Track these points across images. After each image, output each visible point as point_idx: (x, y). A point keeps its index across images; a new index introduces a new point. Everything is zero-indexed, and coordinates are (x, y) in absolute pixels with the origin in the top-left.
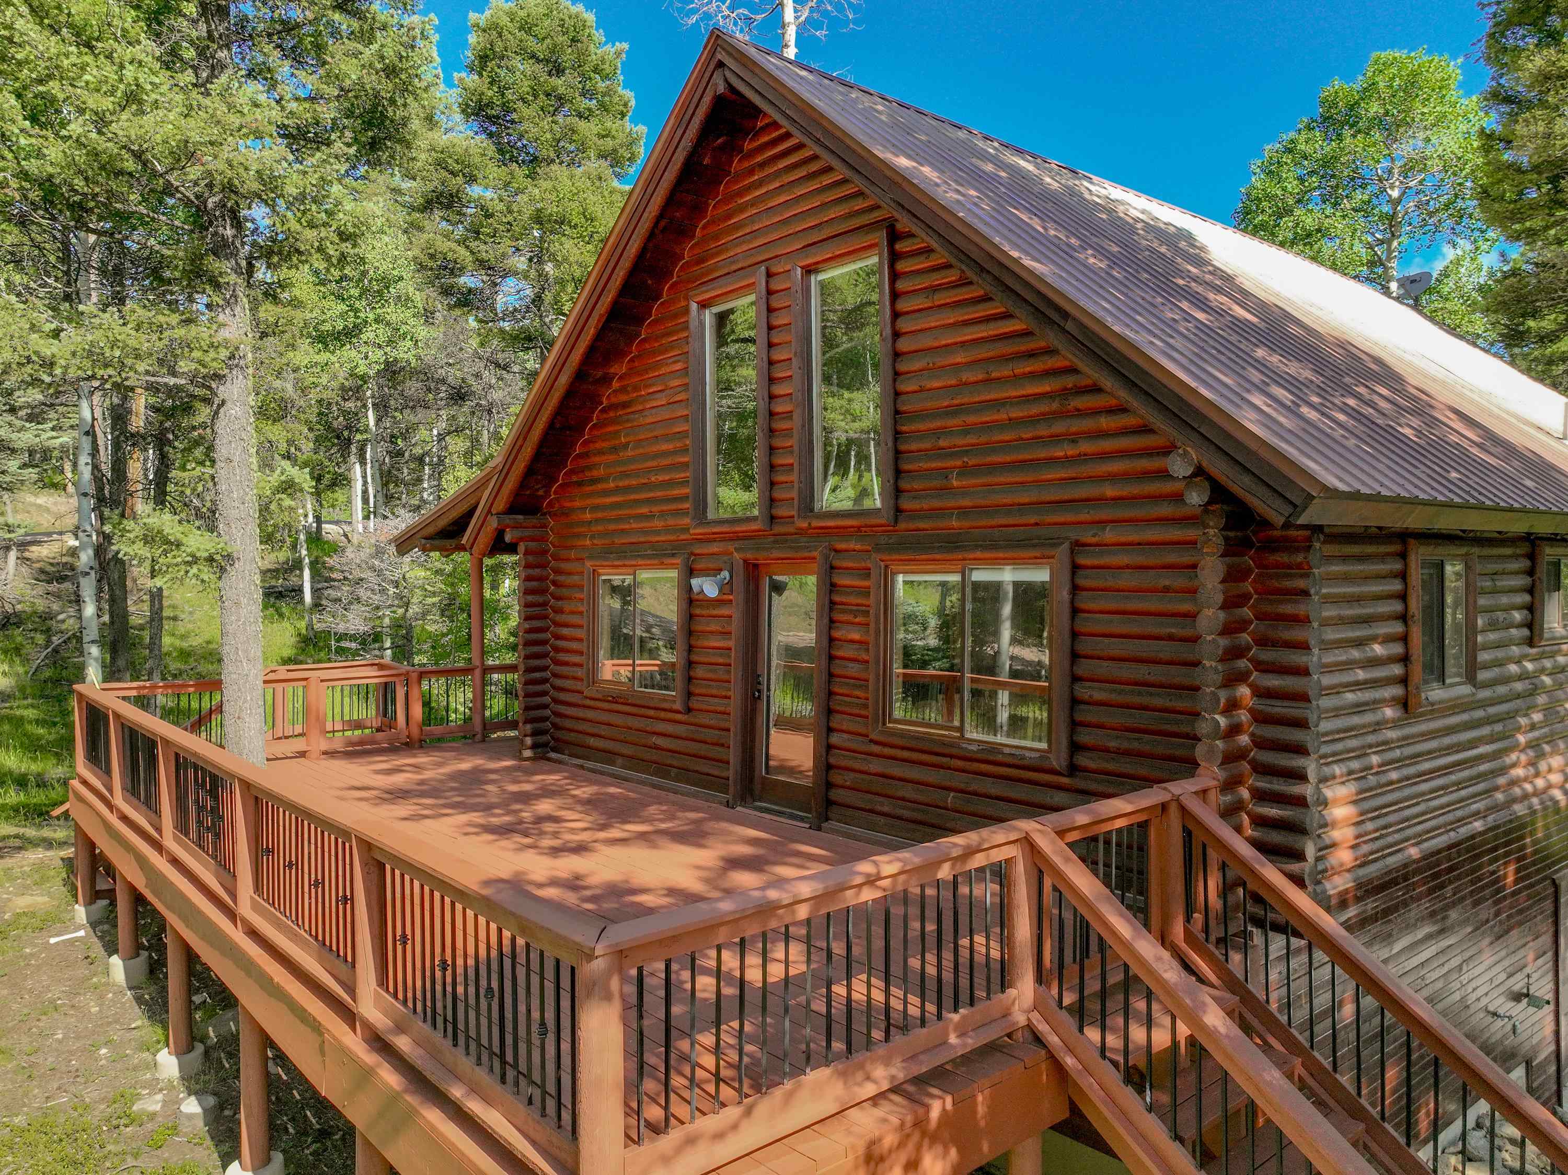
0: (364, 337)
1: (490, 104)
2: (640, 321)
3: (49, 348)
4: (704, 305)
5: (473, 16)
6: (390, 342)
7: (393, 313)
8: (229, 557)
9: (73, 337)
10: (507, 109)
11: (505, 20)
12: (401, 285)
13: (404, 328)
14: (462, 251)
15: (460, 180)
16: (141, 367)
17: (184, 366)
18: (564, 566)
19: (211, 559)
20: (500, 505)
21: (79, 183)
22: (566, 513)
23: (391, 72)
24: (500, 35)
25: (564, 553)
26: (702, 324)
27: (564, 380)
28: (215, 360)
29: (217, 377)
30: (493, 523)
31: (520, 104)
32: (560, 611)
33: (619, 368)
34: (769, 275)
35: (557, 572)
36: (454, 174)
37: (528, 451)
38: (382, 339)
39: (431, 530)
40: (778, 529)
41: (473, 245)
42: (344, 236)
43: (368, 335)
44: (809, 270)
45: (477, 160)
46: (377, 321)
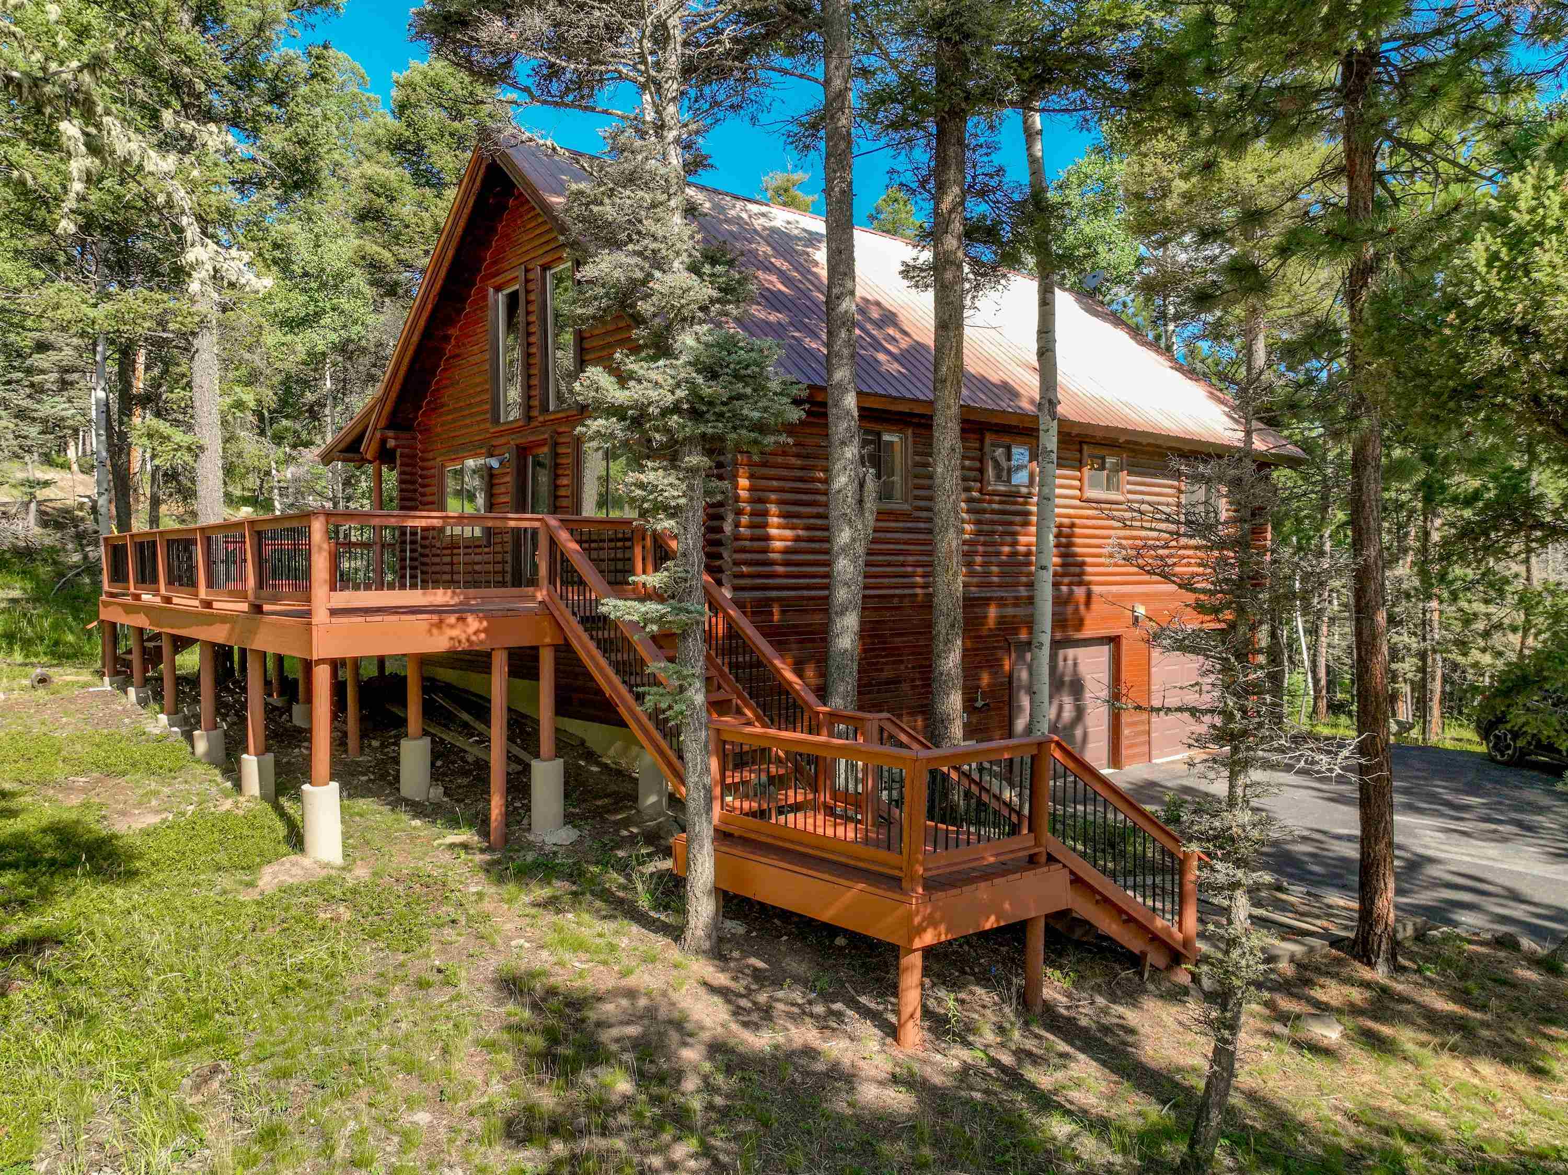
0: (322, 322)
1: (408, 142)
2: (464, 301)
3: (92, 313)
4: (498, 289)
5: (395, 75)
6: (344, 327)
7: (344, 303)
8: (201, 448)
9: (107, 307)
10: (420, 148)
11: (418, 78)
12: (353, 280)
13: (355, 316)
14: (386, 254)
15: (383, 200)
16: (147, 324)
17: (172, 326)
18: (426, 464)
19: (189, 449)
20: (382, 423)
21: (109, 215)
22: (427, 431)
23: (302, 143)
24: (414, 90)
25: (426, 455)
26: (497, 301)
27: (415, 339)
28: (191, 323)
29: (193, 334)
30: (378, 434)
31: (429, 143)
32: (423, 495)
33: (454, 332)
34: (527, 271)
35: (423, 469)
36: (378, 195)
37: (397, 387)
38: (338, 323)
39: (341, 446)
40: (533, 424)
41: (395, 248)
42: (276, 246)
43: (326, 320)
44: (545, 268)
45: (395, 185)
46: (334, 310)
